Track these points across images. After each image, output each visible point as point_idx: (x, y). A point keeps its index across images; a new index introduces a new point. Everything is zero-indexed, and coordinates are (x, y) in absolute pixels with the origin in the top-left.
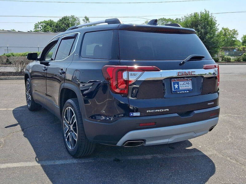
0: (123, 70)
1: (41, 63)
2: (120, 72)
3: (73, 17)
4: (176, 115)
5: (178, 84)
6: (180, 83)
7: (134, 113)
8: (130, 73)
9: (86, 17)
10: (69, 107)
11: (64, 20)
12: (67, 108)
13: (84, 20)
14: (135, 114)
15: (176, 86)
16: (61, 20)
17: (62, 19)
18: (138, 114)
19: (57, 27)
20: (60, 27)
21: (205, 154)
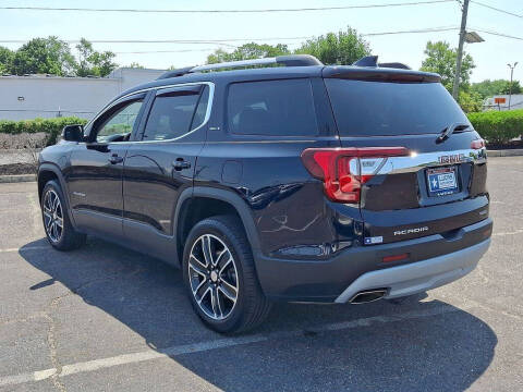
0: (349, 156)
1: (89, 147)
2: (344, 160)
3: (53, 40)
4: (439, 237)
5: (437, 179)
6: (440, 177)
7: (373, 239)
8: (362, 160)
9: (83, 41)
10: (208, 236)
11: (34, 47)
12: (202, 237)
13: (79, 47)
14: (375, 240)
15: (435, 182)
16: (26, 48)
17: (30, 44)
18: (379, 239)
19: (16, 62)
20: (24, 62)
21: (460, 307)
